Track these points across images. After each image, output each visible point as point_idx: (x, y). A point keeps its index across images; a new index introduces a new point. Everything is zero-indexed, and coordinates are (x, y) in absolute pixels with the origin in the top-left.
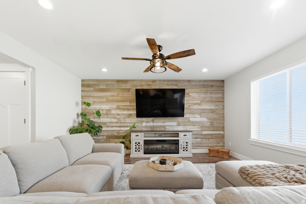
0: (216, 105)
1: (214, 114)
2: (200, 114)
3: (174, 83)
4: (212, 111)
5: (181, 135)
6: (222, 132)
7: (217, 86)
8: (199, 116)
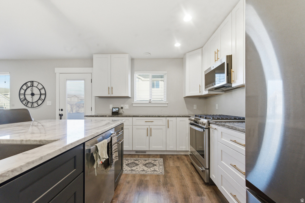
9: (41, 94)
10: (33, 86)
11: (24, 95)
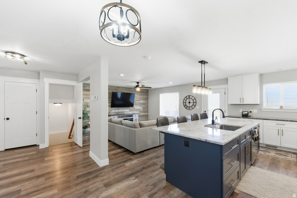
2: (139, 105)
3: (128, 89)
4: (144, 104)
5: (134, 115)
6: (147, 114)
7: (146, 92)
8: (139, 106)
10: (189, 98)
11: (185, 103)
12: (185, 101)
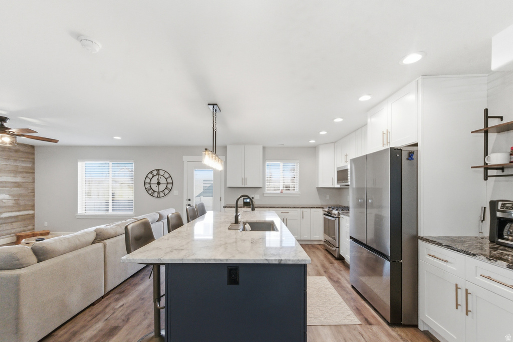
0: (24, 177)
1: (21, 189)
4: (18, 185)
6: (31, 212)
7: (24, 152)
9: (167, 183)
10: (159, 175)
11: (150, 184)
12: (148, 180)
